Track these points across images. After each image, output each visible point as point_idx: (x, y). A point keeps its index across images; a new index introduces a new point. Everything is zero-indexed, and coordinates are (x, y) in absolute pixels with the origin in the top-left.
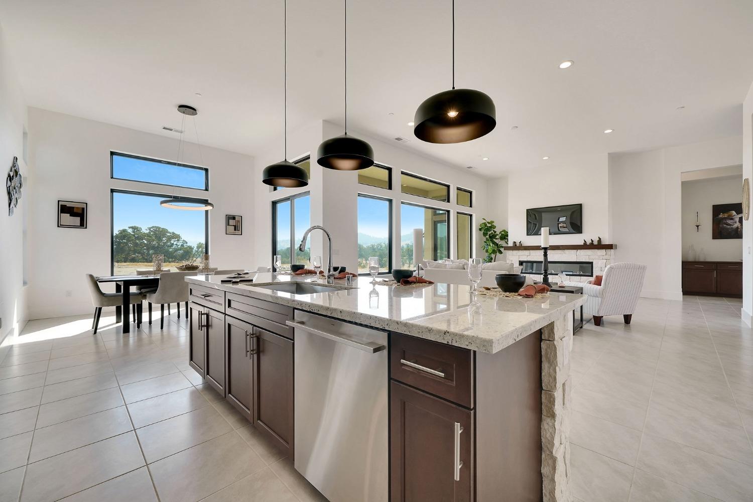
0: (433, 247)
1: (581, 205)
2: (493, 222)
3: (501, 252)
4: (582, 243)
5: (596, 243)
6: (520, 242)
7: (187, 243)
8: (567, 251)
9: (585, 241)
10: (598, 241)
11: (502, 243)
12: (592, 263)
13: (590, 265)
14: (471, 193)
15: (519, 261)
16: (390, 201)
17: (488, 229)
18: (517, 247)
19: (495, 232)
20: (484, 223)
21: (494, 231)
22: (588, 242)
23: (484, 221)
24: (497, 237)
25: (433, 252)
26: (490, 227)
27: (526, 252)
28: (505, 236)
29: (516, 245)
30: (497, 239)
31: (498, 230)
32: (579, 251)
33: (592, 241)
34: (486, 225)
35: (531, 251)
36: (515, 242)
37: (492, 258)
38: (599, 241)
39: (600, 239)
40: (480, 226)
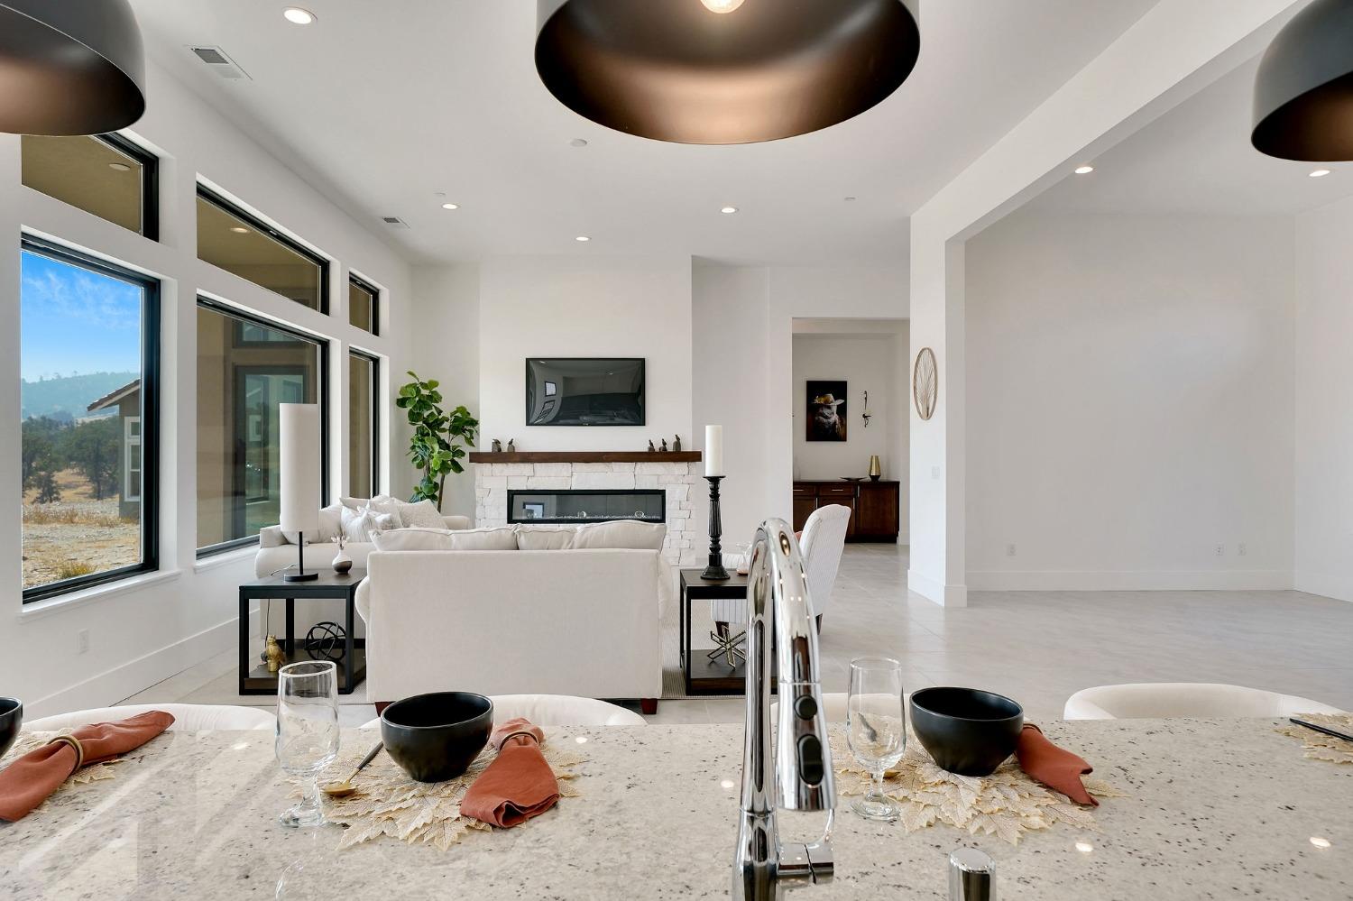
0: (230, 450)
1: (643, 361)
2: (435, 384)
3: (459, 469)
4: (645, 448)
5: (670, 448)
6: (511, 443)
8: (616, 466)
9: (651, 444)
10: (675, 444)
11: (458, 441)
12: (662, 493)
13: (660, 496)
14: (375, 292)
15: (508, 491)
17: (425, 403)
18: (502, 455)
19: (440, 412)
20: (414, 385)
21: (436, 408)
22: (658, 446)
23: (412, 380)
24: (446, 425)
25: (230, 467)
26: (430, 397)
27: (526, 468)
28: (465, 424)
29: (500, 450)
30: (444, 430)
31: (447, 407)
32: (639, 464)
34: (418, 391)
35: (538, 466)
36: (497, 442)
37: (436, 484)
38: (678, 444)
39: (678, 439)
40: (401, 392)
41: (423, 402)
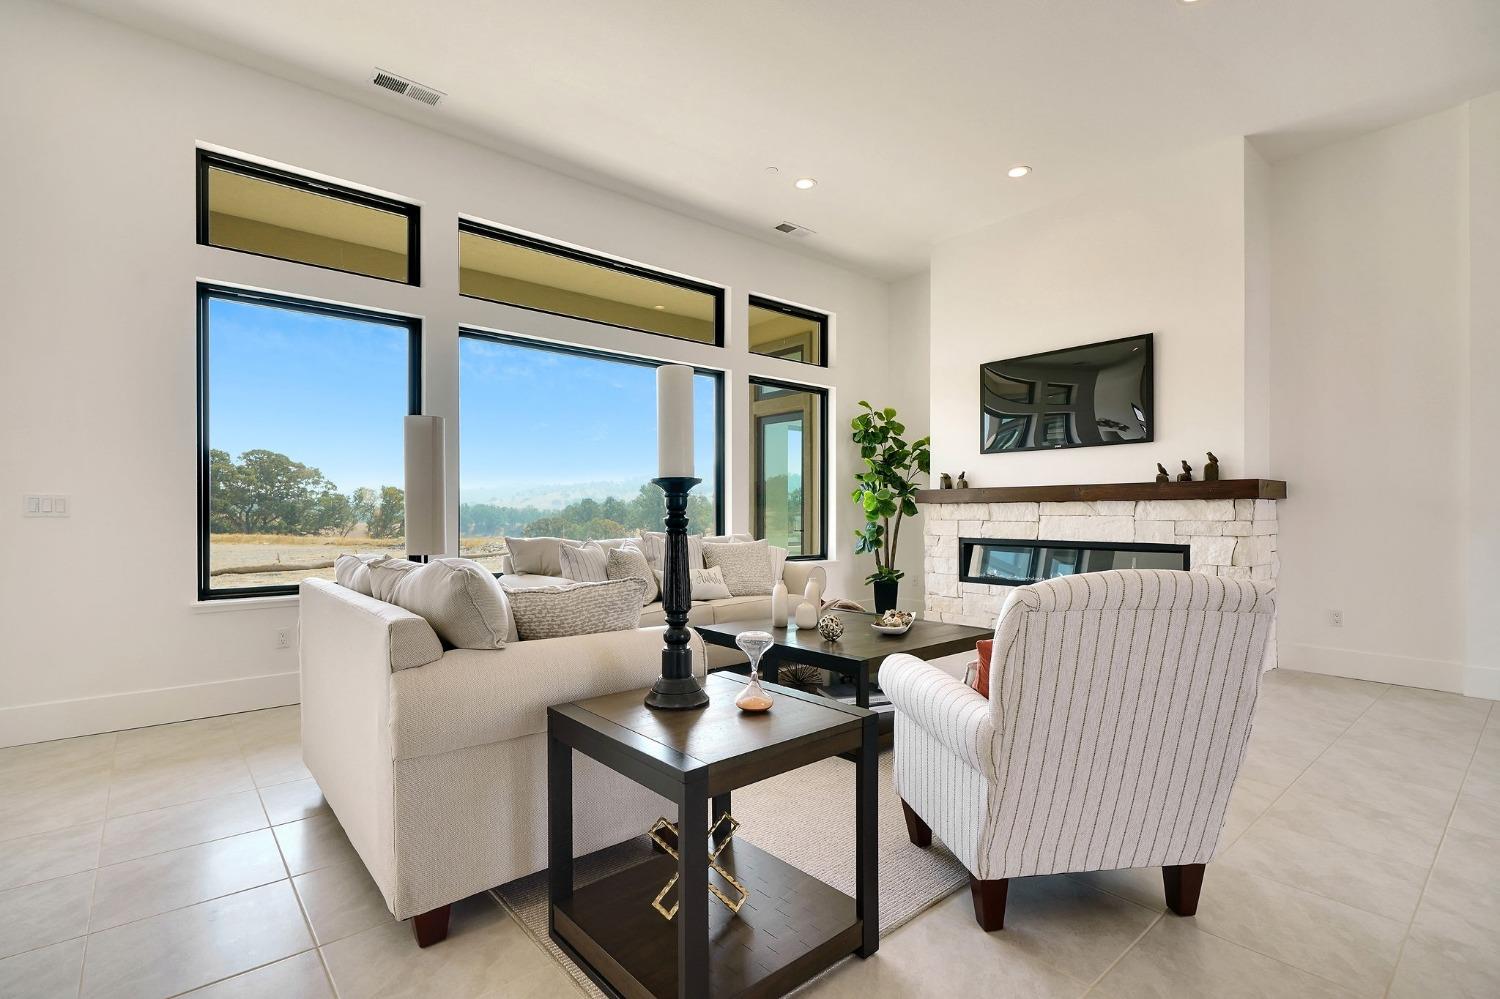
3: (911, 511)
5: (1199, 475)
6: (962, 476)
7: (334, 487)
8: (1102, 507)
9: (1162, 470)
10: (1207, 468)
11: (916, 479)
12: (1183, 552)
13: (1181, 554)
14: (823, 320)
15: (961, 539)
16: (414, 326)
17: (879, 435)
18: (952, 492)
19: (902, 445)
21: (894, 439)
22: (1174, 472)
23: (864, 411)
24: (906, 460)
27: (980, 511)
29: (949, 486)
30: (904, 466)
31: (909, 438)
32: (1142, 504)
33: (1187, 469)
34: (870, 423)
35: (995, 507)
36: (947, 477)
37: (880, 527)
40: (853, 425)
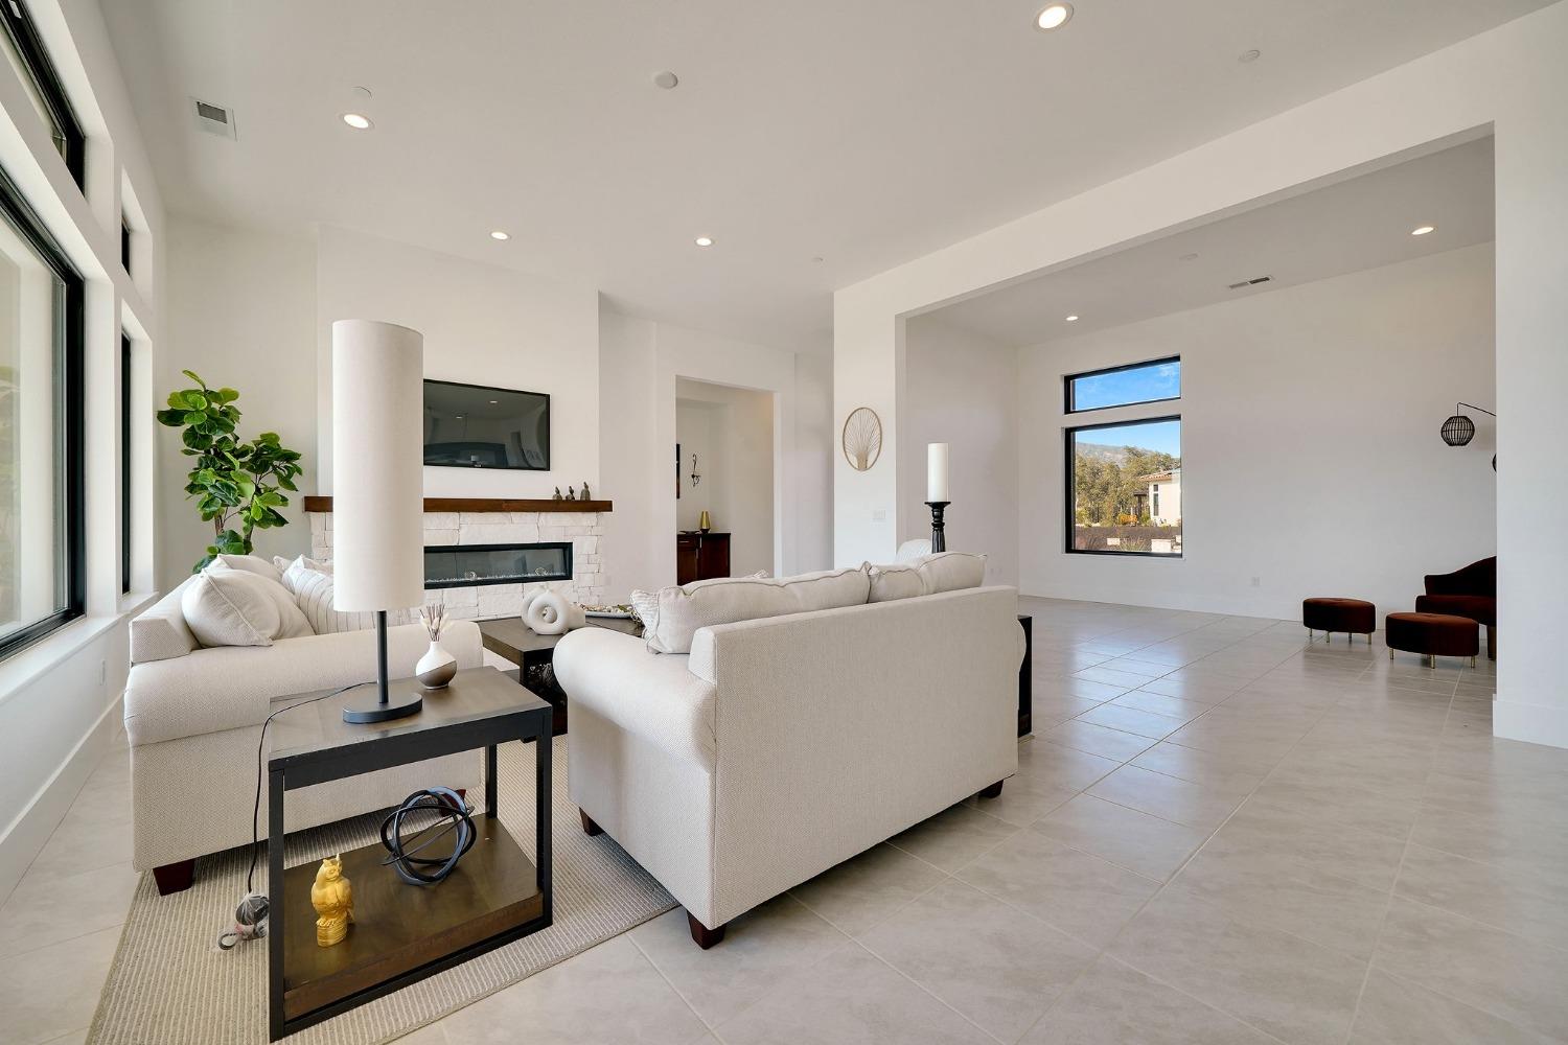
1: (548, 398)
2: (234, 396)
5: (578, 497)
8: (516, 517)
9: (557, 491)
10: (584, 491)
12: (568, 547)
13: (567, 550)
20: (196, 394)
22: (564, 493)
26: (223, 415)
28: (276, 458)
31: (247, 432)
32: (543, 514)
33: (572, 490)
38: (586, 492)
39: (586, 487)
40: (170, 401)
41: (217, 420)
